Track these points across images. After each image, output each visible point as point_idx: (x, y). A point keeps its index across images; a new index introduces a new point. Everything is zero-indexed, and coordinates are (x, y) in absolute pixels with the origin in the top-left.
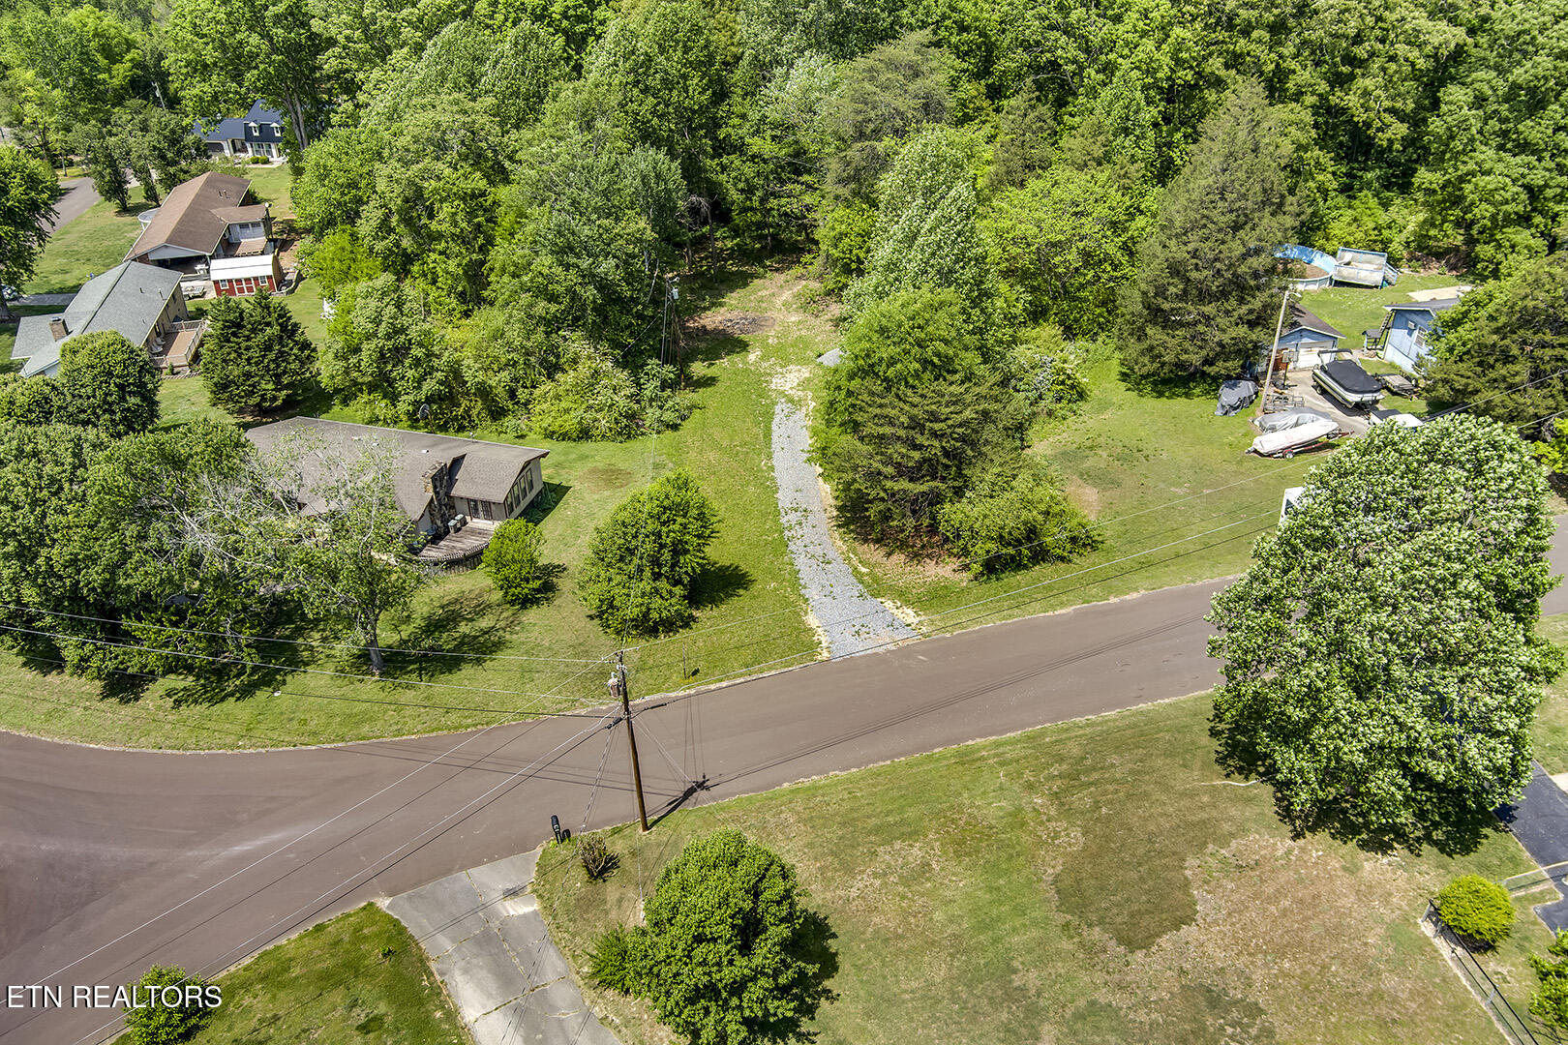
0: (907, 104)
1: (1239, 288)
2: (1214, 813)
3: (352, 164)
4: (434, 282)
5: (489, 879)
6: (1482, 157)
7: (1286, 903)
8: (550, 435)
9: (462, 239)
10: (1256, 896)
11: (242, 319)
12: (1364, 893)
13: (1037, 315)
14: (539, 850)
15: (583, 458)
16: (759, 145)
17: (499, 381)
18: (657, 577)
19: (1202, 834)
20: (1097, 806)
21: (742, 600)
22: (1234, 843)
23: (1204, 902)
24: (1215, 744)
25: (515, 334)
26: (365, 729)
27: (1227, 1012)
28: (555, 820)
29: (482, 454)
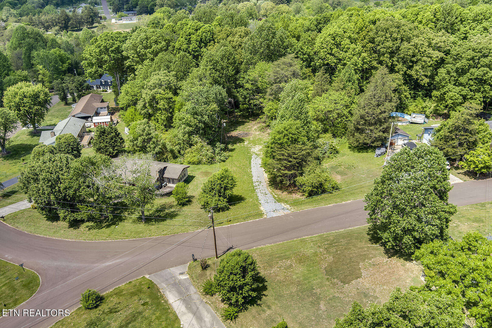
0: (288, 74)
1: (379, 122)
2: (368, 253)
3: (135, 90)
4: (158, 122)
5: (175, 271)
6: (449, 87)
7: (386, 273)
8: (189, 163)
9: (165, 109)
10: (378, 271)
11: (105, 131)
12: (407, 271)
13: (325, 131)
14: (189, 264)
15: (199, 169)
16: (248, 86)
17: (176, 148)
18: (220, 196)
19: (364, 257)
20: (337, 251)
21: (242, 204)
22: (373, 260)
23: (364, 273)
24: (369, 237)
25: (180, 136)
26: (141, 235)
27: (369, 298)
28: (193, 255)
29: (172, 166)
